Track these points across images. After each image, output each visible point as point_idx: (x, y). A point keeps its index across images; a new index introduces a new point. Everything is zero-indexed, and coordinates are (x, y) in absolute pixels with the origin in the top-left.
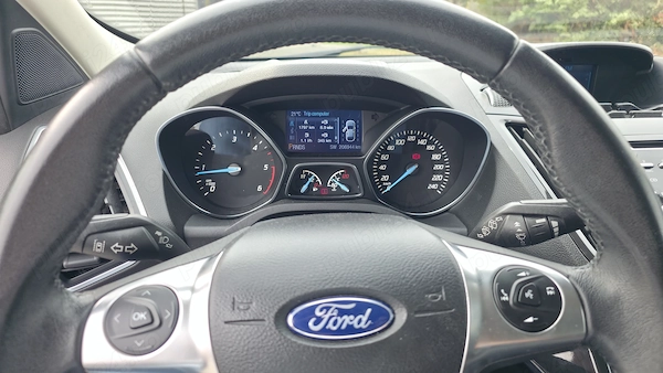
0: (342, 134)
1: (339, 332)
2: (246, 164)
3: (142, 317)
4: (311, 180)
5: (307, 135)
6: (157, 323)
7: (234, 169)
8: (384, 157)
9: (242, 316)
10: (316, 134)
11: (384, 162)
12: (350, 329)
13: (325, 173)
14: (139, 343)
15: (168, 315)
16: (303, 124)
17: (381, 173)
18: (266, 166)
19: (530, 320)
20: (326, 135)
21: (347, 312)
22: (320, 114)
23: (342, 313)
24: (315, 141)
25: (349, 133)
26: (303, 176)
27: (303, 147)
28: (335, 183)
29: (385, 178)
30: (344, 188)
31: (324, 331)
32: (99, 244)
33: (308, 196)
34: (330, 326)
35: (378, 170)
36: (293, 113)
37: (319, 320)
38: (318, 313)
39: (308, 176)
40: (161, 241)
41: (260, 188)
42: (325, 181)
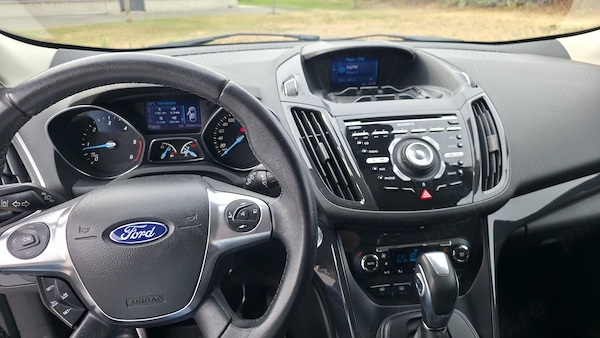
0: (187, 117)
1: (137, 240)
2: (119, 140)
3: (29, 239)
4: (168, 149)
5: (161, 118)
6: (37, 242)
7: (111, 145)
8: (221, 131)
9: (85, 235)
10: (168, 117)
11: (221, 135)
12: (143, 238)
13: (178, 144)
14: (28, 252)
15: (43, 238)
16: (157, 110)
17: (220, 142)
18: (135, 142)
19: (242, 226)
20: (175, 118)
21: (142, 229)
22: (170, 103)
23: (139, 230)
24: (167, 122)
25: (192, 116)
26: (162, 147)
27: (159, 127)
28: (185, 151)
29: (223, 145)
30: (193, 154)
31: (129, 240)
32: (5, 202)
33: (167, 162)
34: (132, 237)
35: (217, 140)
36: (150, 104)
37: (127, 234)
38: (125, 231)
39: (166, 147)
40: (46, 198)
41: (131, 157)
42: (179, 150)
